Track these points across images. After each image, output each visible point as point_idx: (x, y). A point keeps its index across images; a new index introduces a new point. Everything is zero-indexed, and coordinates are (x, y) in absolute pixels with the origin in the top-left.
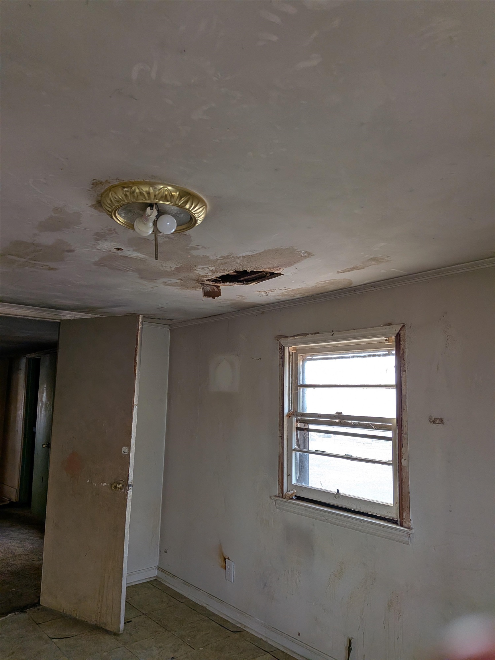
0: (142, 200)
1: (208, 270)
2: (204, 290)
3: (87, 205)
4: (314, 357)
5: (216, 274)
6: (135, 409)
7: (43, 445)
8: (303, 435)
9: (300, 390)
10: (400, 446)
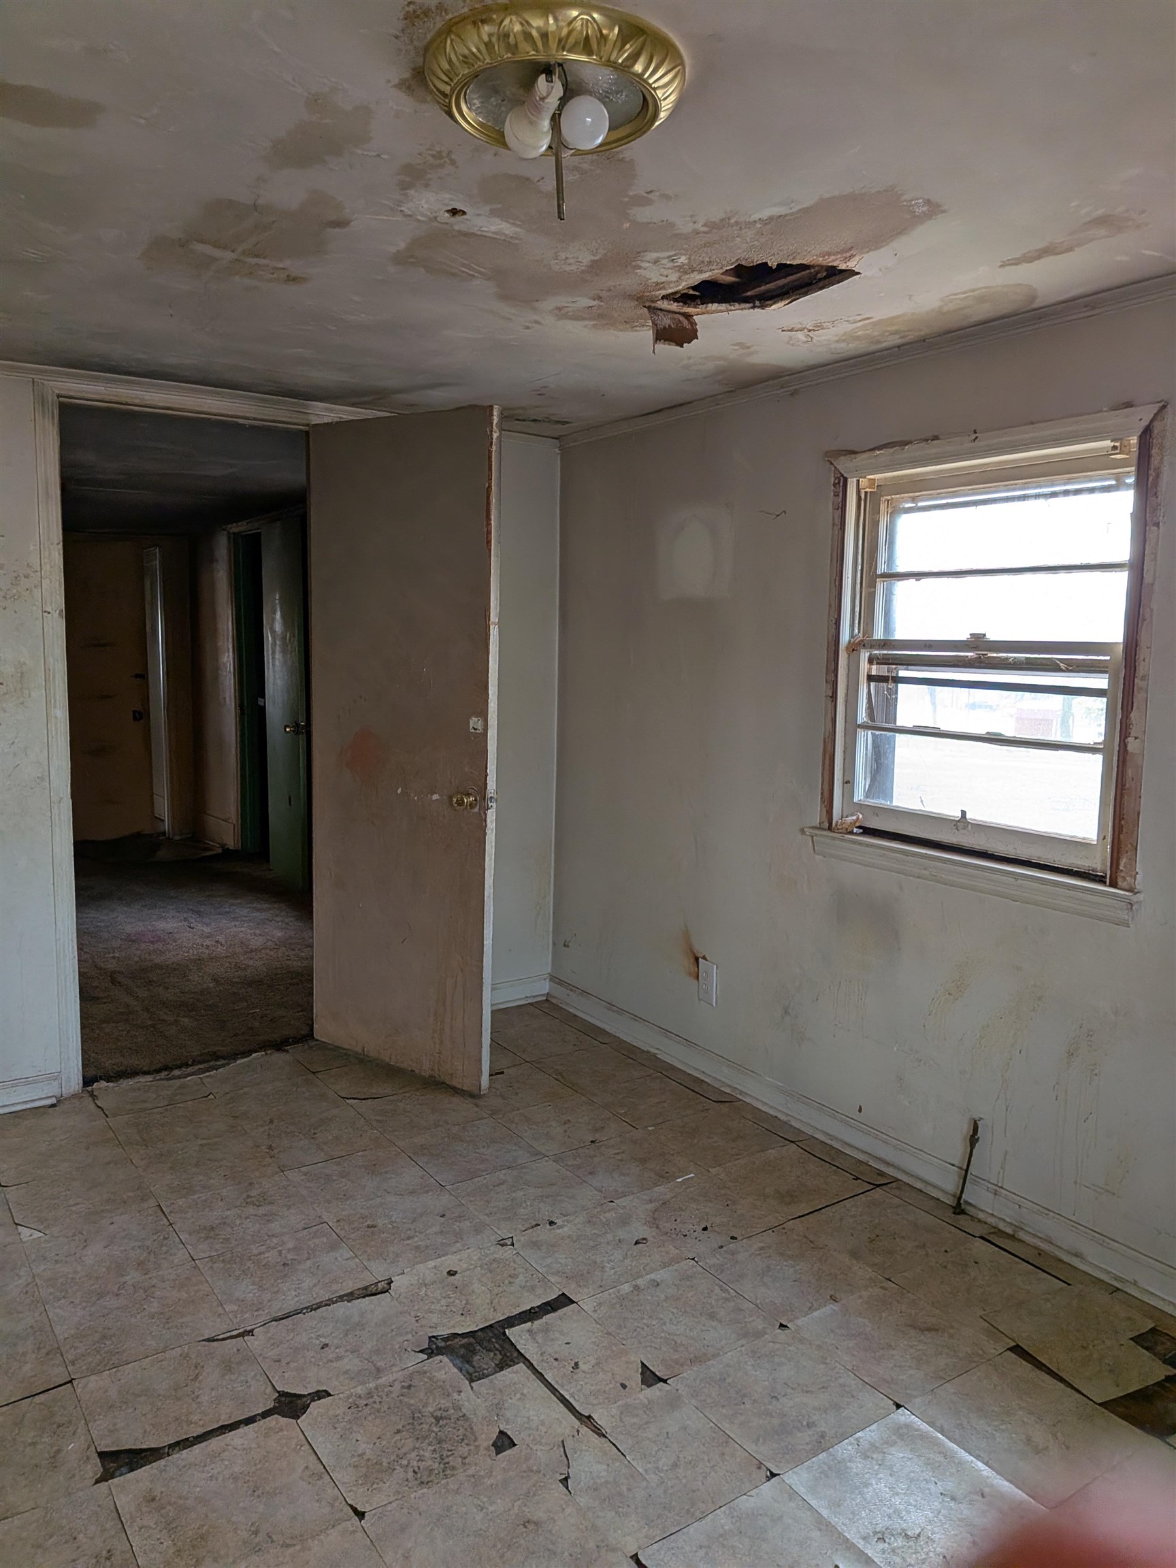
0: (528, 53)
1: (671, 264)
2: (656, 325)
3: (389, 81)
4: (920, 504)
5: (688, 276)
6: (494, 632)
7: (286, 727)
8: (883, 693)
9: (880, 587)
10: (1127, 707)
